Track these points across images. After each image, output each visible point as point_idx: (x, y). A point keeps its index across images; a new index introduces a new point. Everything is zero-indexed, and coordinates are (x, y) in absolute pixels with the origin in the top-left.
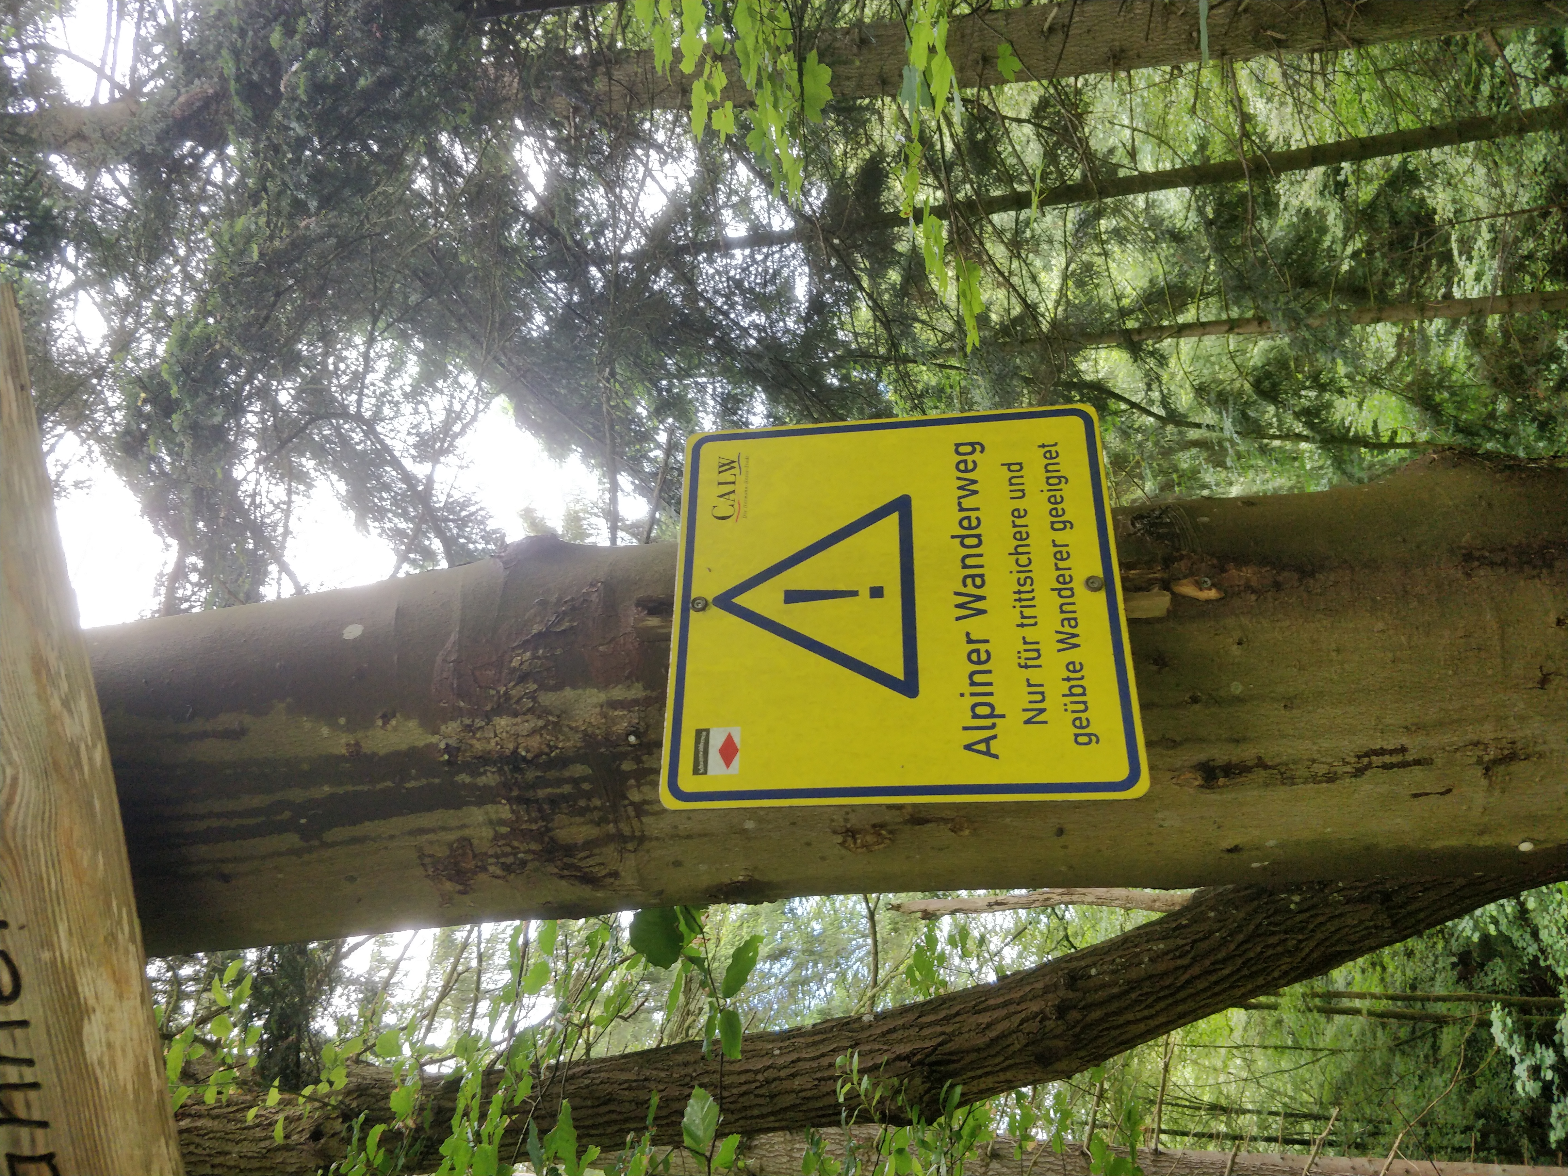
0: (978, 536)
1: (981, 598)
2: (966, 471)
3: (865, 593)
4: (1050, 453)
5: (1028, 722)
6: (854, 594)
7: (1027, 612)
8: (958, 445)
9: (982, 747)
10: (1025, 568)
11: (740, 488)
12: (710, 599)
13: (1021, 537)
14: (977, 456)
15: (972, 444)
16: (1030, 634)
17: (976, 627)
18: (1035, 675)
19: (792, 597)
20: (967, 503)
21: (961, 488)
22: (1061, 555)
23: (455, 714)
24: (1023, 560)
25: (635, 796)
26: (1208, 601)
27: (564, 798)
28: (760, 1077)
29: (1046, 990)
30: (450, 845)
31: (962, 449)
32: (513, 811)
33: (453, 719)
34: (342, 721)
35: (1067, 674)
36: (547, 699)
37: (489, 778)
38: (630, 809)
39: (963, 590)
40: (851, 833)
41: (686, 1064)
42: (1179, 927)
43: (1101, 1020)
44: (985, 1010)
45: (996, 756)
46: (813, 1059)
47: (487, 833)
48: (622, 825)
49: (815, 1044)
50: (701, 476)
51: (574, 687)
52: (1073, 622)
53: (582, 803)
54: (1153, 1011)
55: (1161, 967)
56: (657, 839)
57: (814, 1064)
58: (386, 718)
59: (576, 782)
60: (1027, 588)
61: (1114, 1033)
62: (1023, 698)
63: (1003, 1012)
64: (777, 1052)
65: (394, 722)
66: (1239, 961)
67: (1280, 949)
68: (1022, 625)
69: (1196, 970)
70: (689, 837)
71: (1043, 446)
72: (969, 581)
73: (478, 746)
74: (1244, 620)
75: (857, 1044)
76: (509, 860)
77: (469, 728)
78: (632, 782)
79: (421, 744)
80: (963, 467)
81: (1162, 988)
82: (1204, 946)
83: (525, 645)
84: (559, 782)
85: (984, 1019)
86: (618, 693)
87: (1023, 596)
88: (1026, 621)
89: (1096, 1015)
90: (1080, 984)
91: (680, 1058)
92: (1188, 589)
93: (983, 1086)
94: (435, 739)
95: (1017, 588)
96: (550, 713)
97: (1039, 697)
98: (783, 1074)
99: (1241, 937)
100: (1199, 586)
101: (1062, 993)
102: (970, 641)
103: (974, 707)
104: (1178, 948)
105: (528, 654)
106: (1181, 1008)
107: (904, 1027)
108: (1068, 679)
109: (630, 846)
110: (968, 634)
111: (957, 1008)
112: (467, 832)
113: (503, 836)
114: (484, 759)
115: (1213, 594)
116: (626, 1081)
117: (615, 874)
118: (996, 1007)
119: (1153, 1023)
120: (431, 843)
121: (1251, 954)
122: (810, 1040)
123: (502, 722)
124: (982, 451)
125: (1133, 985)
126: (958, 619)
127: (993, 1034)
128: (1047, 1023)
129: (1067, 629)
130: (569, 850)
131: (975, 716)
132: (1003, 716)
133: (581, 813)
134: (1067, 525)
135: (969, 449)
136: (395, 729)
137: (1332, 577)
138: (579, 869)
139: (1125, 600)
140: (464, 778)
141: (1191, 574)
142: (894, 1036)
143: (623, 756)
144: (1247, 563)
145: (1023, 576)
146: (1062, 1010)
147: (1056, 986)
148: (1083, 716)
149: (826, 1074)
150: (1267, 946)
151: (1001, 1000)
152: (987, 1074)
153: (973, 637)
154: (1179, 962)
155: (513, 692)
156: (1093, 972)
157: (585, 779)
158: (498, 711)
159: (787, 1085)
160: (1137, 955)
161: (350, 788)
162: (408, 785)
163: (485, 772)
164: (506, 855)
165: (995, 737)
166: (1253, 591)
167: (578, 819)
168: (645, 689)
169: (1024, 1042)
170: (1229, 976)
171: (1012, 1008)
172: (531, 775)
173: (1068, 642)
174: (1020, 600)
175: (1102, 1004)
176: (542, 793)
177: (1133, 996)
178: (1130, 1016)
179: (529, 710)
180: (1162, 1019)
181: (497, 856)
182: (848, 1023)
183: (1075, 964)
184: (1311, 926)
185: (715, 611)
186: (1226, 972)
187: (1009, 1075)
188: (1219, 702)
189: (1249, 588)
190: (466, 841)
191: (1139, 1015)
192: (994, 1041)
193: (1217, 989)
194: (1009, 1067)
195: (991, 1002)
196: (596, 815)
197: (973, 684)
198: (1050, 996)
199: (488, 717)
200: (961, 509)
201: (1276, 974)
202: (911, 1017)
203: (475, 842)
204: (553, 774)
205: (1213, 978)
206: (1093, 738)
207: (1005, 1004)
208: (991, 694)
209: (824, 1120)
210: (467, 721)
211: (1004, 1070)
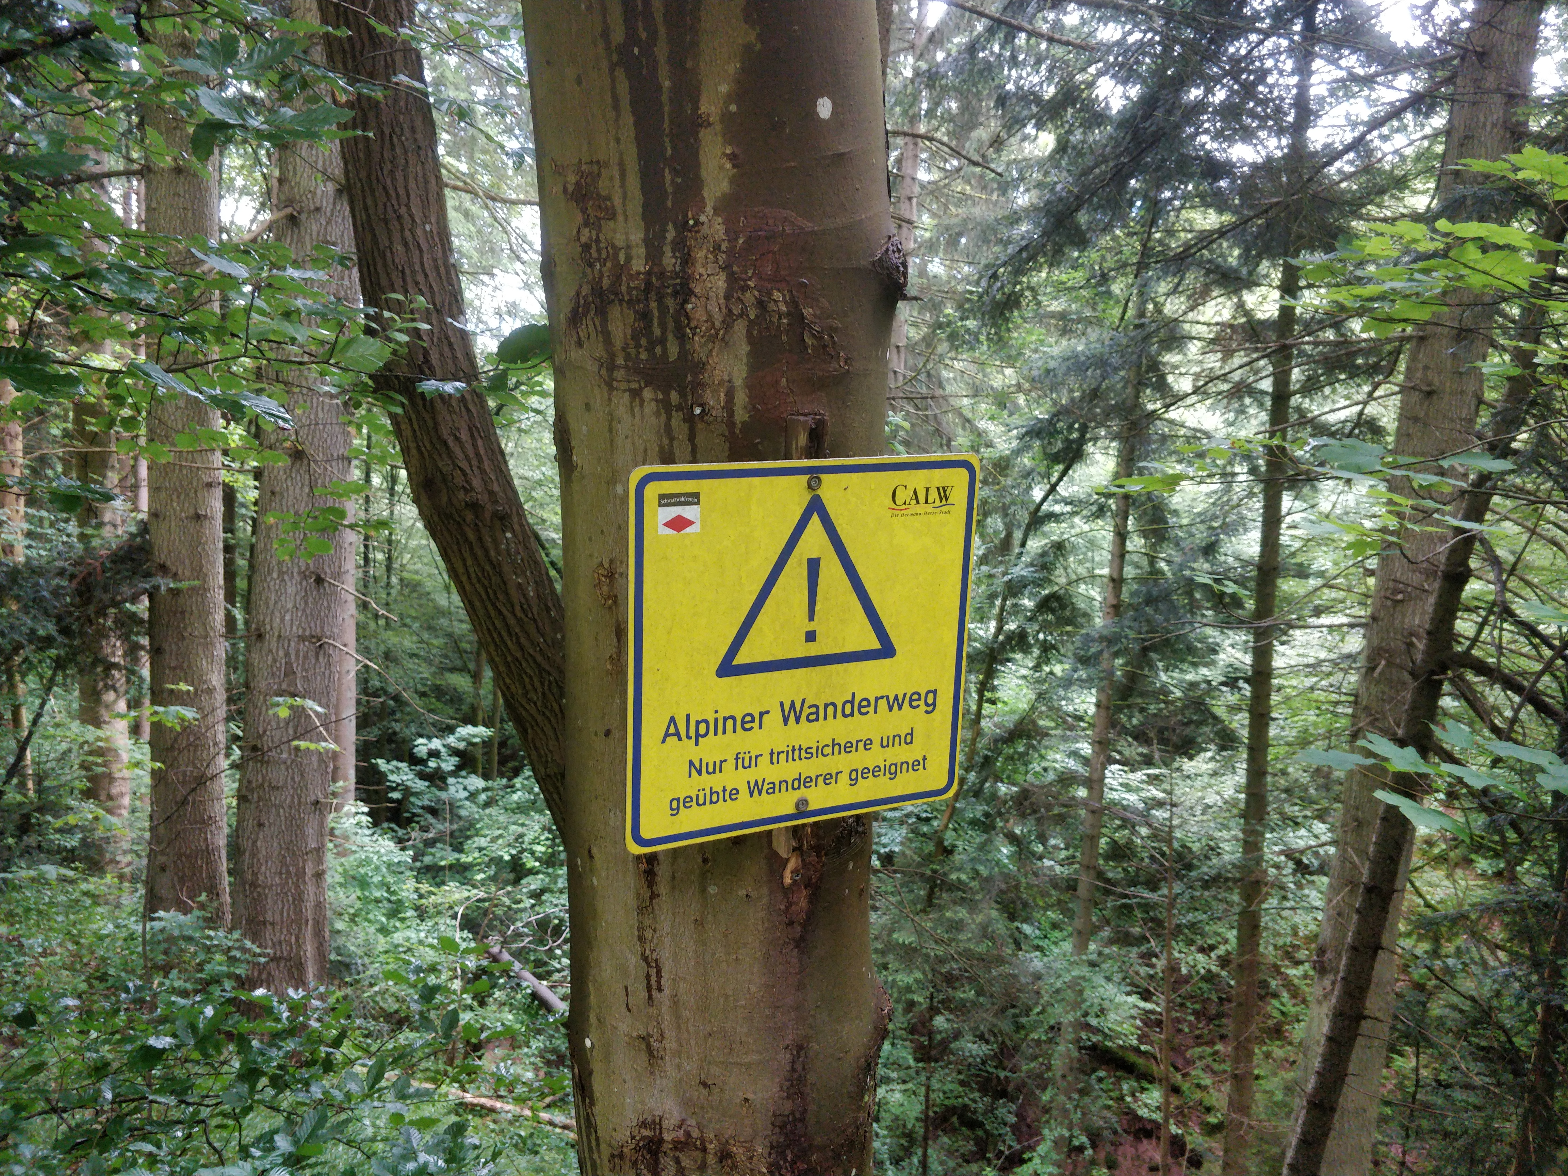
0: (852, 714)
1: (798, 720)
2: (911, 700)
3: (811, 627)
4: (916, 765)
5: (691, 763)
6: (811, 618)
7: (783, 757)
8: (935, 692)
9: (672, 730)
10: (820, 752)
11: (922, 508)
12: (819, 492)
13: (849, 747)
14: (923, 708)
15: (934, 704)
16: (764, 760)
17: (774, 718)
18: (729, 766)
19: (814, 565)
20: (883, 703)
21: (896, 697)
22: (828, 778)
23: (732, 233)
24: (828, 750)
25: (648, 394)
26: (782, 877)
27: (649, 326)
28: (403, 210)
29: (491, 493)
30: (608, 198)
31: (931, 696)
32: (638, 273)
33: (727, 233)
34: (733, 108)
35: (729, 789)
36: (740, 328)
37: (669, 261)
38: (637, 386)
39: (806, 705)
40: (611, 575)
41: (413, 130)
42: (548, 610)
43: (466, 540)
44: (472, 436)
45: (664, 741)
46: (422, 265)
47: (619, 240)
48: (622, 371)
49: (437, 268)
50: (937, 473)
51: (749, 354)
52: (772, 790)
53: (644, 341)
54: (475, 581)
55: (513, 592)
56: (610, 400)
57: (417, 267)
58: (732, 157)
59: (662, 341)
60: (803, 754)
61: (455, 547)
62: (710, 758)
63: (472, 455)
64: (428, 227)
65: (728, 166)
66: (519, 655)
67: (529, 687)
68: (772, 753)
69: (512, 621)
70: (611, 431)
71: (925, 759)
72: (814, 710)
73: (700, 255)
74: (765, 900)
75: (437, 310)
76: (593, 251)
77: (717, 248)
78: (660, 396)
79: (705, 193)
80: (914, 699)
81: (495, 593)
82: (532, 628)
83: (793, 303)
84: (663, 325)
85: (464, 436)
86: (741, 398)
87: (797, 753)
88: (775, 756)
89: (471, 536)
90: (498, 524)
91: (418, 123)
92: (791, 865)
93: (403, 427)
94: (709, 209)
95: (804, 747)
96: (727, 330)
97: (711, 770)
98: (407, 233)
99: (539, 659)
100: (795, 872)
101: (489, 507)
102: (762, 714)
103: (706, 722)
104: (529, 606)
105: (784, 309)
106: (477, 604)
107: (455, 358)
108: (724, 790)
109: (603, 372)
110: (768, 712)
111: (474, 411)
112: (621, 218)
113: (616, 255)
114: (687, 260)
115: (788, 880)
116: (393, 61)
117: (580, 344)
118: (475, 446)
119: (464, 579)
120: (611, 179)
121: (524, 664)
122: (440, 262)
123: (720, 283)
124: (927, 712)
125: (497, 567)
126: (782, 704)
127: (451, 442)
128: (462, 492)
129: (766, 787)
130: (602, 312)
131: (698, 723)
132: (697, 744)
133: (635, 337)
134: (854, 782)
135: (930, 701)
136: (721, 168)
137: (794, 960)
138: (585, 314)
139: (786, 828)
140: (671, 235)
141: (805, 864)
142: (446, 349)
143: (683, 395)
144: (810, 902)
145: (814, 751)
146: (474, 506)
147: (496, 502)
148: (694, 803)
149: (409, 279)
150: (531, 677)
151: (482, 452)
152: (414, 431)
153: (765, 717)
154: (518, 609)
155: (748, 294)
156: (509, 535)
157: (665, 351)
158: (732, 279)
159: (397, 237)
160: (524, 573)
161: (667, 109)
162: (667, 171)
163: (674, 256)
164: (599, 251)
165: (680, 739)
166: (787, 908)
167: (629, 331)
168: (743, 423)
169: (444, 470)
170: (506, 645)
171: (474, 462)
172: (670, 302)
173: (755, 789)
174: (794, 750)
175: (480, 540)
176: (654, 305)
177: (488, 567)
178: (469, 562)
179: (730, 311)
180: (467, 587)
181: (598, 241)
182: (457, 301)
183: (515, 519)
184: (548, 713)
185: (807, 497)
186: (509, 643)
187: (414, 452)
188: (703, 875)
189: (790, 905)
190: (612, 216)
191: (471, 570)
192: (445, 443)
193: (495, 635)
194: (422, 453)
195: (480, 442)
196: (632, 351)
197: (725, 719)
198: (486, 497)
199: (727, 268)
200: (877, 699)
201: (508, 681)
202: (464, 364)
203: (611, 224)
204: (671, 325)
205: (504, 633)
206: (675, 811)
207: (478, 454)
208: (716, 734)
209: (365, 270)
210: (724, 247)
211: (418, 448)
